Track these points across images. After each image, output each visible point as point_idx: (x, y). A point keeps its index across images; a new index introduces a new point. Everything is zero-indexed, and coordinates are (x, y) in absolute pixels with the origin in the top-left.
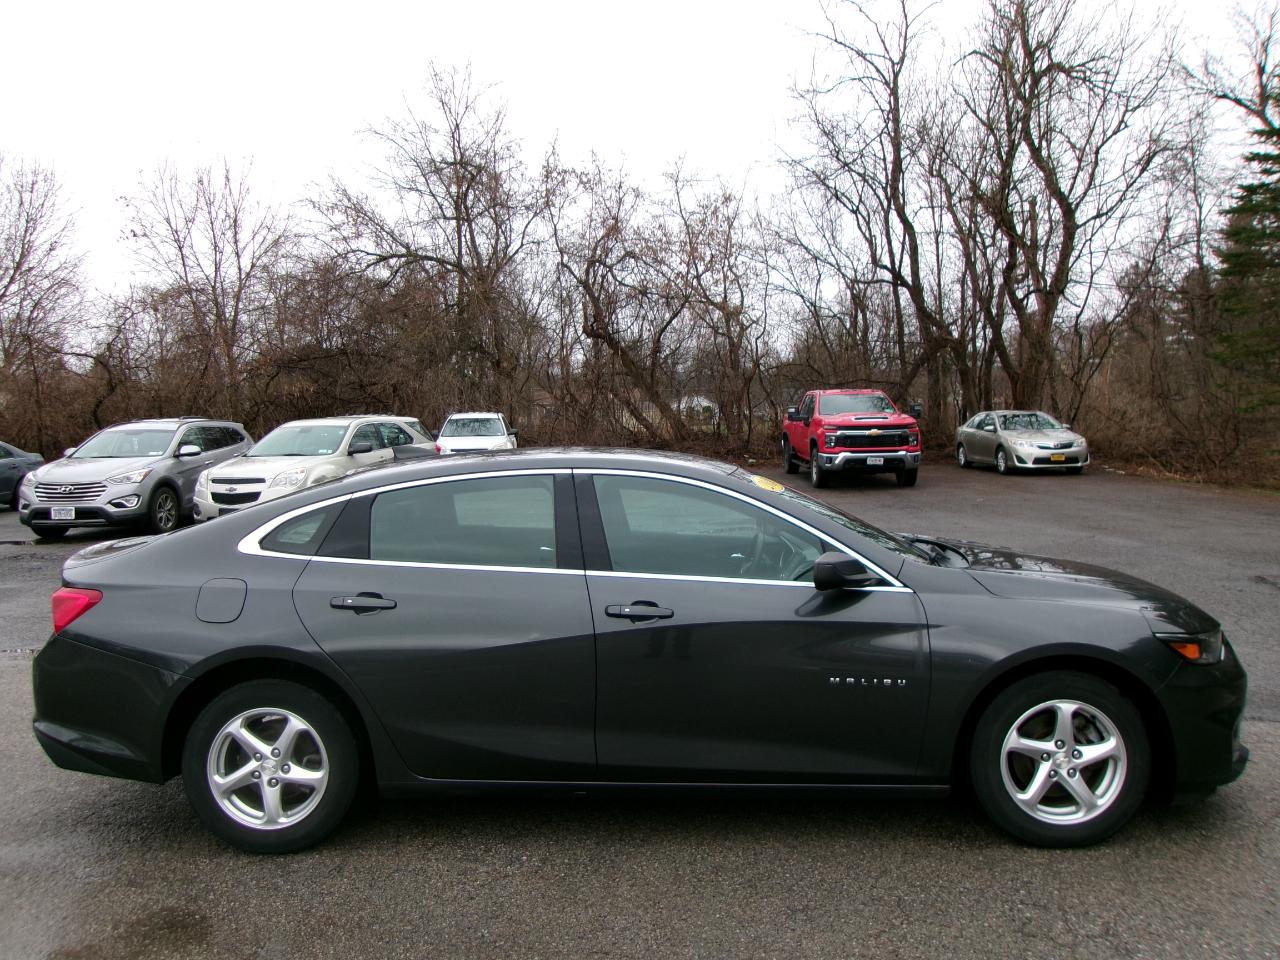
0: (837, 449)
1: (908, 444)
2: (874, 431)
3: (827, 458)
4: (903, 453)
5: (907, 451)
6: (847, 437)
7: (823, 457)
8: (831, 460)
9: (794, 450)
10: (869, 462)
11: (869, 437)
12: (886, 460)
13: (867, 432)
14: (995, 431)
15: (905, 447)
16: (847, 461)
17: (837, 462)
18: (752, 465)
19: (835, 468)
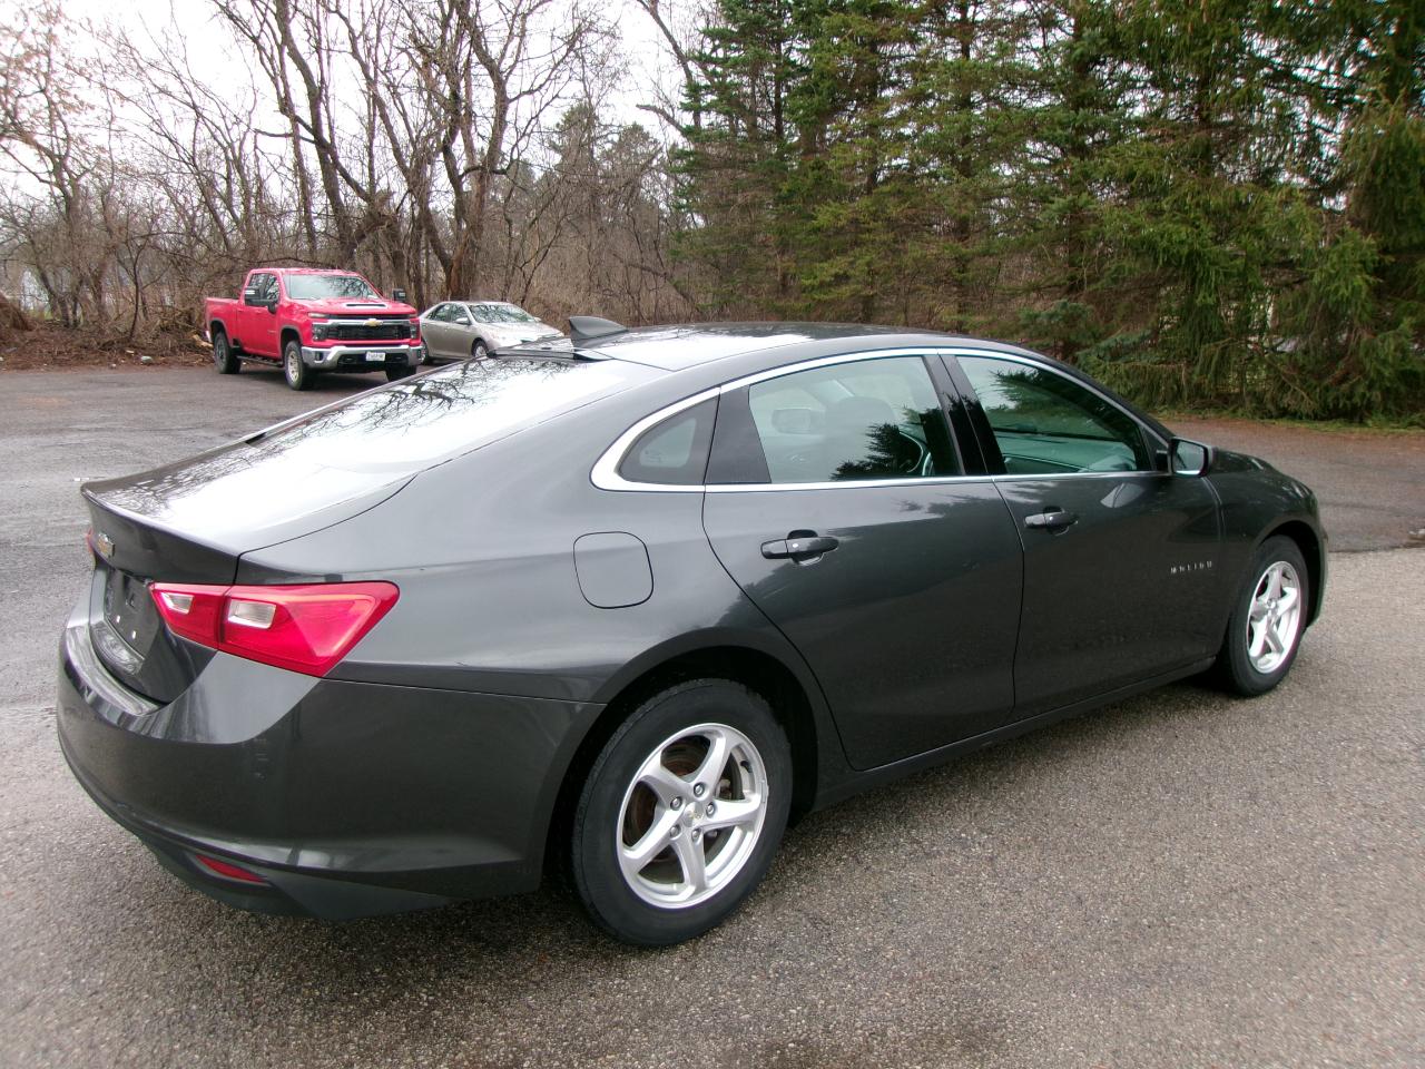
0: (329, 342)
1: (409, 337)
2: (372, 321)
3: (316, 352)
4: (406, 347)
5: (410, 345)
6: (341, 327)
7: (309, 352)
8: (321, 356)
9: (236, 342)
10: (369, 357)
11: (366, 327)
12: (388, 356)
13: (364, 322)
14: (469, 323)
15: (408, 340)
16: (343, 357)
17: (329, 358)
18: (148, 364)
19: (327, 365)
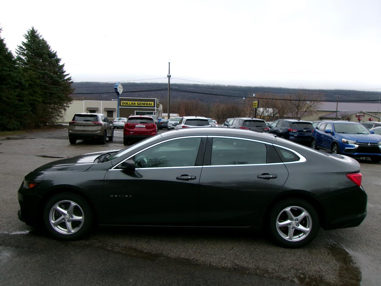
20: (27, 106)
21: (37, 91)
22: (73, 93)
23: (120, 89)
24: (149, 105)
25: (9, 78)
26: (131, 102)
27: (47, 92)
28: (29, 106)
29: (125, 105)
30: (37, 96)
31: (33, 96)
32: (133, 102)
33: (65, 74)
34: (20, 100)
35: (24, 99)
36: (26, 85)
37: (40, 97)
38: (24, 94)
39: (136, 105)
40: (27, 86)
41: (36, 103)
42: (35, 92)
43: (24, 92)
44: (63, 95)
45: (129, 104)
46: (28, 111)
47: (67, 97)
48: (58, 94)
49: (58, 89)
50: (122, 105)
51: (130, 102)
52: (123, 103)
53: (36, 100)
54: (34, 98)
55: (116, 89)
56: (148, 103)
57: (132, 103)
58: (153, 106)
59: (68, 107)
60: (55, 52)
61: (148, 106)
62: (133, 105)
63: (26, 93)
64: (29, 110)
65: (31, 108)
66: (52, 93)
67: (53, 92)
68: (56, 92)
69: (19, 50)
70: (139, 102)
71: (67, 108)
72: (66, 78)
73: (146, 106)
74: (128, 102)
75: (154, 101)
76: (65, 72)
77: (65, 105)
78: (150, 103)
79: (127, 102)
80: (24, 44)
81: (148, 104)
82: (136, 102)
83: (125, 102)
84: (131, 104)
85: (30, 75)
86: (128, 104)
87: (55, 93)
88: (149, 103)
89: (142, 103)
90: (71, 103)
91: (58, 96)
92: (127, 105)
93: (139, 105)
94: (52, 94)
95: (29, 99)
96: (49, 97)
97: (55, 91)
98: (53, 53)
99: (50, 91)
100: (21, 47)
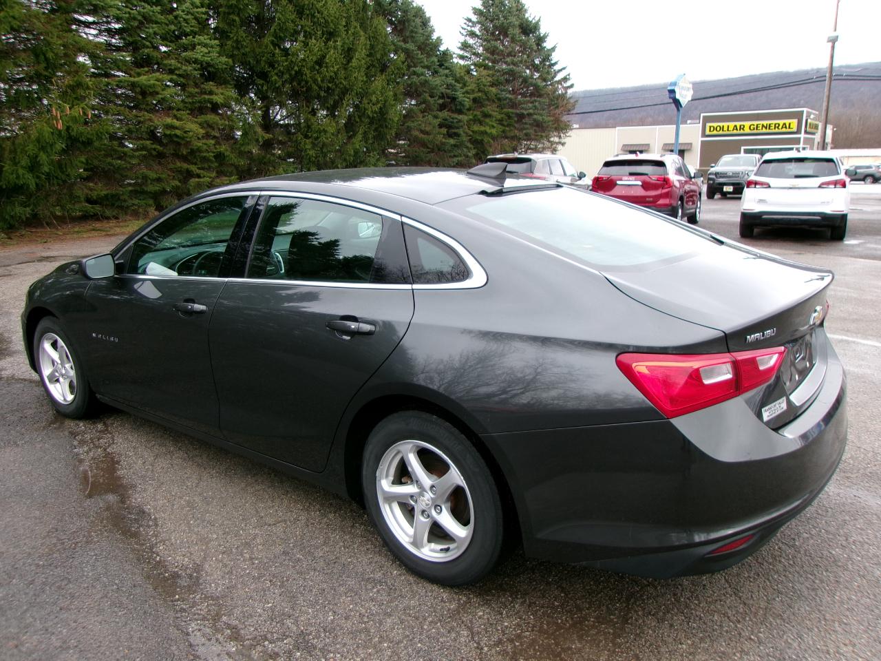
20: (467, 147)
21: (490, 112)
22: (575, 112)
23: (684, 92)
24: (784, 130)
25: (424, 90)
26: (731, 125)
27: (512, 113)
28: (472, 146)
29: (715, 132)
30: (490, 123)
31: (481, 125)
32: (738, 124)
33: (556, 68)
34: (450, 135)
35: (461, 131)
36: (464, 101)
37: (495, 125)
38: (460, 121)
39: (747, 130)
40: (467, 103)
41: (486, 139)
42: (486, 116)
43: (461, 117)
44: (546, 119)
45: (728, 130)
46: (467, 156)
47: (557, 121)
48: (535, 117)
49: (537, 104)
50: (708, 132)
51: (728, 124)
52: (712, 129)
53: (486, 133)
54: (482, 128)
55: (672, 92)
56: (781, 122)
57: (736, 126)
58: (795, 129)
59: (563, 144)
60: (537, 19)
61: (780, 131)
62: (738, 132)
63: (464, 118)
64: (470, 154)
65: (474, 152)
66: (523, 114)
67: (525, 112)
68: (531, 111)
69: (465, 26)
70: (755, 123)
71: (560, 147)
72: (558, 78)
73: (774, 131)
74: (725, 124)
75: (798, 116)
76: (556, 63)
77: (556, 139)
78: (787, 122)
79: (721, 124)
80: (477, 12)
81: (780, 127)
82: (747, 124)
83: (715, 125)
84: (731, 128)
85: (478, 80)
86: (725, 129)
87: (529, 115)
88: (785, 124)
89: (763, 126)
90: (568, 135)
91: (535, 120)
92: (721, 132)
93: (755, 131)
94: (521, 117)
95: (473, 132)
96: (516, 125)
97: (530, 109)
98: (534, 21)
99: (518, 112)
100: (469, 20)
